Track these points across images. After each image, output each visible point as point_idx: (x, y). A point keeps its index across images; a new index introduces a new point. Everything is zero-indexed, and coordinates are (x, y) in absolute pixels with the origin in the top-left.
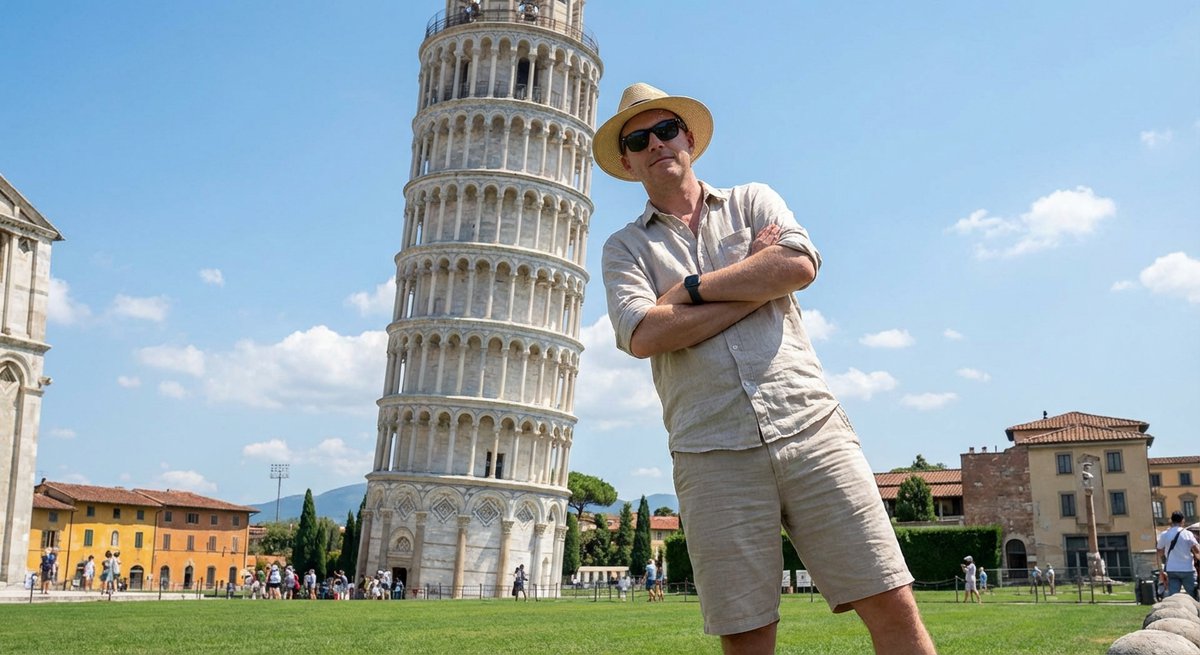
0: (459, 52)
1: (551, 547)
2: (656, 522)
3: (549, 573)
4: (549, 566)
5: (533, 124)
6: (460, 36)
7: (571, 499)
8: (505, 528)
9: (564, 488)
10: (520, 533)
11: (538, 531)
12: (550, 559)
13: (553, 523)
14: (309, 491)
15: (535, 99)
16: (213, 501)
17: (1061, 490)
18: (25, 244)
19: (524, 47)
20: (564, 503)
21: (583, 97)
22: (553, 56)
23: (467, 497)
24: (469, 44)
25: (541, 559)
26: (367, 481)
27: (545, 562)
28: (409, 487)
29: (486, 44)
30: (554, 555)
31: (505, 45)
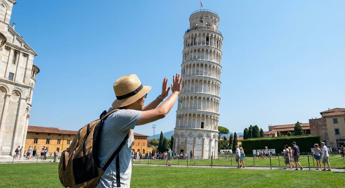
0: (194, 36)
1: (214, 144)
2: (238, 139)
3: (214, 151)
4: (214, 149)
5: (210, 50)
6: (194, 32)
7: (219, 133)
8: (203, 139)
9: (217, 131)
10: (207, 141)
11: (211, 140)
12: (214, 147)
13: (214, 139)
14: (162, 132)
15: (210, 45)
16: (139, 134)
17: (335, 128)
18: (25, 55)
19: (208, 34)
20: (217, 134)
21: (220, 45)
22: (214, 36)
23: (195, 133)
24: (196, 34)
25: (212, 147)
26: (174, 130)
27: (213, 148)
28: (183, 131)
29: (200, 34)
30: (215, 146)
31: (204, 34)
